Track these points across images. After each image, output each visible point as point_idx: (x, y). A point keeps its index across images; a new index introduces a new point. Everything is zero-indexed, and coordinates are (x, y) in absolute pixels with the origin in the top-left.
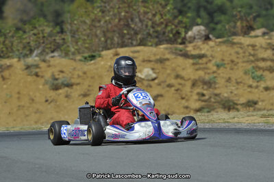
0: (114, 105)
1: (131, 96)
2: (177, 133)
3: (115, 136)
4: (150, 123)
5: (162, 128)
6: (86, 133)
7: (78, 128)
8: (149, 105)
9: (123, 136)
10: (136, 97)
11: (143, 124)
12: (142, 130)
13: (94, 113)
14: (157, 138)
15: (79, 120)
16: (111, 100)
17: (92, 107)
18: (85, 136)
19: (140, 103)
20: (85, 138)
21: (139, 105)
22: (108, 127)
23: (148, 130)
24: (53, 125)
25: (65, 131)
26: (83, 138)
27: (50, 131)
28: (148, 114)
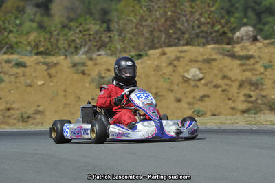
0: (116, 104)
1: (133, 96)
2: (178, 133)
3: (119, 134)
4: (152, 122)
5: (165, 128)
6: (89, 132)
7: (81, 127)
8: (151, 104)
9: (126, 135)
10: (139, 97)
11: (146, 123)
12: (145, 129)
13: (96, 113)
14: (160, 137)
15: (81, 119)
16: (113, 100)
17: (94, 106)
18: (88, 134)
19: (143, 103)
20: (89, 136)
21: (141, 105)
22: (112, 126)
23: (151, 129)
24: (55, 124)
25: (67, 130)
26: (86, 136)
27: (52, 129)
28: (151, 113)
